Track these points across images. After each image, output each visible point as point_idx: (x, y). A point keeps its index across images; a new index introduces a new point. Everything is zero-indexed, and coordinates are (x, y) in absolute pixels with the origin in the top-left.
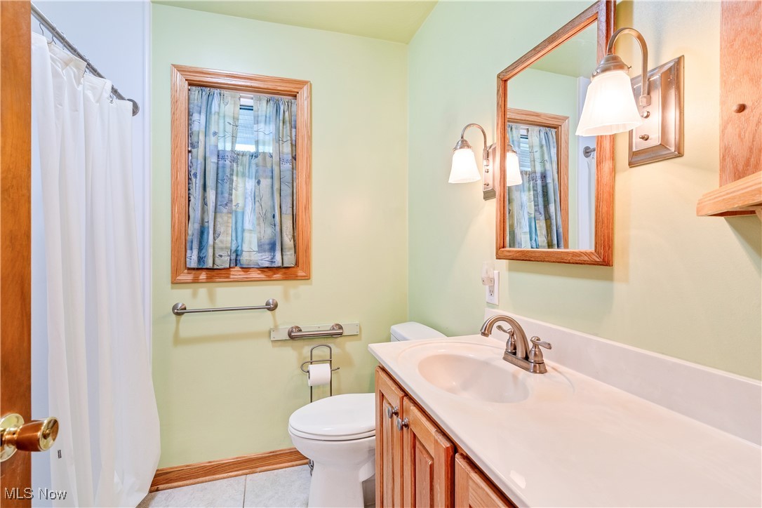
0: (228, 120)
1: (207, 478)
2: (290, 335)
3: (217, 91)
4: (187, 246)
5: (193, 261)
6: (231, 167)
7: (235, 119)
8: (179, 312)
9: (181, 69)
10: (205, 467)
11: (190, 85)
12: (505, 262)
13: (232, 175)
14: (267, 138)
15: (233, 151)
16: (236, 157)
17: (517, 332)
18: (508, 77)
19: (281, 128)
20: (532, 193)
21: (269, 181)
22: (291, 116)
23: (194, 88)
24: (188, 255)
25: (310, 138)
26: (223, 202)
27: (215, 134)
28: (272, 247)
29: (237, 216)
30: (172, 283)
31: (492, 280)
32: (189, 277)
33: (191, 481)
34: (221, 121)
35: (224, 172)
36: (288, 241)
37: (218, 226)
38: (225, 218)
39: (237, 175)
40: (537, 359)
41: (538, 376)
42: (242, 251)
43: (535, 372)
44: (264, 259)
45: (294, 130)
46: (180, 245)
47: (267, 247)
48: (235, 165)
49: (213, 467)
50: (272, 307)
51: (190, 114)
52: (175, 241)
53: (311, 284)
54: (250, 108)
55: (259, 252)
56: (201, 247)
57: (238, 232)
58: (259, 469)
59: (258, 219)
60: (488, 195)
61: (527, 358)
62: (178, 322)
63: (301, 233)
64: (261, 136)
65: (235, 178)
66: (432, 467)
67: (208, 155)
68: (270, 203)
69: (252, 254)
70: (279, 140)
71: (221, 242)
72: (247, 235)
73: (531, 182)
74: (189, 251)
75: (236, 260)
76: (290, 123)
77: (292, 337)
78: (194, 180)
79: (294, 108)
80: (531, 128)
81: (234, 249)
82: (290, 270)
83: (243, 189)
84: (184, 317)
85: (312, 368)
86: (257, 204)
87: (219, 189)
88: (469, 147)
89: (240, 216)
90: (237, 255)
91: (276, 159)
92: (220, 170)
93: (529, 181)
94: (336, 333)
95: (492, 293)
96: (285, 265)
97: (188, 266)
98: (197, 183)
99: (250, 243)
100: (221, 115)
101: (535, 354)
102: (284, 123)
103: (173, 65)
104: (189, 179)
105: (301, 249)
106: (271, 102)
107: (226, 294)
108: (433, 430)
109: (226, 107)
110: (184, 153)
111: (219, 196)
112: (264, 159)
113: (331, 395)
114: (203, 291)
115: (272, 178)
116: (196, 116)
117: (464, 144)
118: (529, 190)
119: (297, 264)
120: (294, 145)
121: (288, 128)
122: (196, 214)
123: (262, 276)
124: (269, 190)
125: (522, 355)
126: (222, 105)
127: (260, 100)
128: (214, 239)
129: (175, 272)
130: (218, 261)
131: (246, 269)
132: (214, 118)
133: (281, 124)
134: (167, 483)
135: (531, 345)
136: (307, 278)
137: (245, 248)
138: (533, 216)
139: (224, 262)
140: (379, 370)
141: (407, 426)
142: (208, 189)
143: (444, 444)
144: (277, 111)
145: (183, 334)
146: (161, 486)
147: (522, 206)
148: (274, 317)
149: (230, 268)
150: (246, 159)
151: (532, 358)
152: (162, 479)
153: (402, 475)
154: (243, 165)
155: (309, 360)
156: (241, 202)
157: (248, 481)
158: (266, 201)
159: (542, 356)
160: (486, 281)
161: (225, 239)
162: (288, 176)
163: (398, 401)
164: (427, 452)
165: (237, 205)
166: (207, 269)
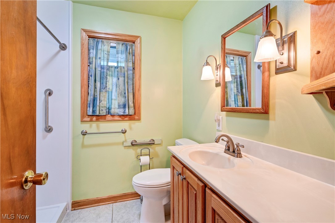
0: (105, 52)
1: (96, 205)
2: (132, 144)
3: (100, 40)
4: (88, 106)
5: (90, 113)
7: (108, 52)
8: (84, 134)
9: (85, 31)
10: (95, 200)
11: (89, 37)
12: (224, 113)
13: (107, 76)
14: (122, 60)
15: (107, 65)
16: (109, 68)
17: (230, 141)
18: (226, 36)
19: (128, 56)
20: (235, 84)
22: (132, 51)
23: (90, 39)
25: (140, 60)
26: (104, 87)
27: (100, 58)
28: (124, 106)
29: (109, 93)
30: (81, 121)
31: (219, 120)
32: (89, 119)
33: (89, 206)
34: (102, 53)
35: (104, 74)
36: (131, 104)
37: (101, 97)
38: (104, 94)
39: (109, 76)
40: (238, 152)
41: (239, 159)
42: (111, 108)
43: (237, 157)
44: (121, 112)
45: (133, 57)
46: (84, 105)
47: (122, 106)
48: (108, 72)
49: (99, 200)
50: (124, 132)
51: (89, 50)
53: (141, 122)
54: (115, 47)
55: (118, 108)
56: (94, 106)
57: (110, 100)
58: (118, 201)
59: (118, 94)
60: (217, 85)
61: (234, 152)
62: (83, 138)
63: (136, 100)
64: (119, 59)
65: (108, 77)
66: (196, 194)
67: (97, 67)
68: (123, 88)
69: (115, 109)
70: (127, 61)
71: (102, 104)
72: (113, 101)
73: (235, 80)
74: (88, 108)
75: (109, 112)
76: (132, 54)
77: (133, 145)
78: (91, 78)
79: (134, 48)
80: (235, 56)
81: (108, 107)
82: (132, 116)
83: (112, 81)
84: (86, 136)
85: (141, 158)
86: (118, 88)
87: (102, 82)
88: (209, 65)
90: (109, 110)
91: (126, 69)
92: (102, 74)
93: (234, 79)
94: (152, 143)
95: (219, 125)
96: (130, 114)
97: (88, 114)
98: (92, 79)
99: (115, 104)
100: (102, 50)
101: (237, 150)
103: (82, 29)
104: (89, 77)
105: (137, 107)
106: (124, 45)
107: (104, 126)
108: (196, 179)
109: (104, 47)
110: (86, 66)
111: (102, 84)
112: (121, 69)
113: (150, 169)
114: (94, 125)
115: (124, 77)
116: (91, 51)
117: (207, 64)
118: (234, 83)
119: (135, 114)
120: (134, 63)
121: (131, 56)
122: (91, 92)
123: (120, 119)
124: (123, 82)
125: (232, 150)
126: (103, 46)
127: (119, 44)
128: (100, 103)
129: (82, 117)
130: (101, 112)
131: (113, 116)
132: (99, 52)
133: (128, 54)
134: (79, 207)
135: (235, 146)
136: (139, 119)
137: (113, 107)
138: (236, 94)
139: (104, 113)
140: (173, 157)
141: (185, 179)
142: (97, 82)
143: (201, 184)
144: (126, 49)
145: (86, 143)
146: (76, 208)
147: (231, 90)
148: (125, 136)
149: (106, 115)
150: (113, 69)
151: (236, 151)
152: (77, 205)
153: (183, 199)
154: (112, 72)
155: (140, 154)
156: (111, 87)
157: (114, 206)
158: (122, 87)
159: (240, 151)
160: (216, 121)
161: (104, 103)
162: (131, 76)
163: (181, 169)
164: (194, 188)
165: (109, 88)
166: (96, 115)
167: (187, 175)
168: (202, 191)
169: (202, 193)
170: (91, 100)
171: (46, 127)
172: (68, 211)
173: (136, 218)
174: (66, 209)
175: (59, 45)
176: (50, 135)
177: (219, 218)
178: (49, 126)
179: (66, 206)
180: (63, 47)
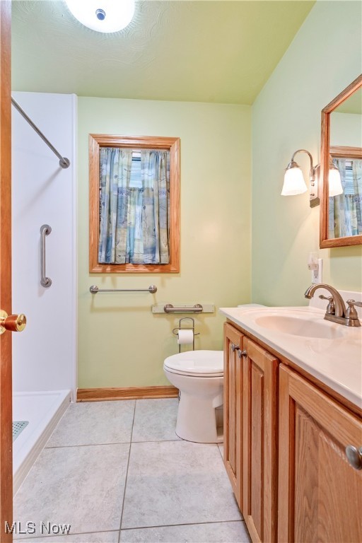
0: (124, 167)
1: (111, 398)
2: (165, 309)
3: (117, 149)
4: (98, 250)
5: (102, 260)
6: (127, 198)
7: (129, 167)
8: (94, 291)
9: (95, 136)
10: (110, 391)
11: (101, 146)
12: (327, 251)
13: (127, 203)
14: (150, 178)
15: (128, 188)
16: (130, 191)
17: (336, 297)
18: (330, 109)
19: (159, 171)
20: (355, 211)
21: (151, 206)
22: (166, 162)
23: (103, 148)
24: (99, 254)
25: (179, 177)
26: (122, 221)
27: (116, 177)
28: (153, 251)
29: (131, 230)
30: (90, 273)
31: (316, 266)
32: (99, 269)
33: (102, 399)
34: (120, 169)
35: (122, 201)
36: (164, 246)
37: (118, 236)
38: (123, 231)
39: (130, 204)
40: (352, 316)
41: (353, 328)
42: (133, 253)
43: (350, 325)
44: (148, 259)
45: (168, 172)
46: (94, 250)
47: (150, 250)
48: (129, 197)
49: (115, 391)
50: (153, 291)
51: (100, 165)
52: (91, 246)
53: (180, 276)
54: (138, 160)
55: (144, 253)
56: (107, 250)
57: (131, 241)
58: (144, 397)
59: (144, 232)
60: (314, 203)
61: (344, 316)
62: (93, 297)
63: (173, 241)
64: (146, 177)
65: (129, 205)
66: (263, 378)
67: (111, 190)
68: (152, 221)
69: (140, 255)
70: (158, 179)
71: (120, 246)
72: (136, 242)
73: (355, 203)
74: (100, 253)
75: (130, 259)
76: (166, 167)
77: (167, 312)
78: (103, 207)
79: (168, 157)
80: (354, 160)
81: (128, 252)
82: (166, 266)
83: (134, 212)
84: (96, 295)
85: (180, 332)
86: (143, 222)
87: (119, 213)
88: (297, 166)
89: (132, 230)
90: (130, 256)
91: (156, 191)
92: (119, 201)
93: (353, 202)
94: (198, 311)
95: (316, 276)
96: (162, 262)
97: (99, 262)
98: (105, 208)
99: (139, 247)
100: (120, 164)
101: (351, 313)
102: (161, 167)
103: (91, 135)
104: (100, 207)
105: (173, 252)
106: (153, 154)
107: (123, 281)
109: (123, 159)
110: (97, 190)
111: (119, 217)
112: (148, 192)
113: (194, 350)
114: (108, 278)
115: (153, 204)
116: (104, 166)
117: (294, 165)
118: (353, 209)
119: (170, 262)
120: (168, 183)
121: (164, 171)
122: (104, 228)
123: (147, 270)
124: (151, 212)
125: (340, 314)
126: (121, 158)
127: (145, 153)
128: (116, 245)
129: (92, 266)
130: (118, 259)
131: (136, 265)
132: (115, 167)
133: (159, 168)
134: (87, 398)
135: (347, 306)
136: (177, 272)
137: (136, 251)
138: (356, 229)
139: (121, 260)
140: (227, 325)
141: (245, 355)
142: (111, 213)
143: (271, 359)
144: (157, 160)
145: (96, 305)
146: (83, 400)
147: (346, 221)
148: (154, 297)
149: (125, 264)
150: (136, 193)
151: (348, 316)
152: (84, 395)
153: (242, 391)
154: (135, 198)
155: (178, 327)
156: (132, 221)
157: (137, 403)
158: (150, 220)
159: (356, 314)
160: (311, 266)
161: (123, 245)
162: (164, 203)
163: (239, 340)
164: (260, 369)
165: (130, 223)
166: (111, 264)
167: (249, 349)
168: (273, 370)
169: (273, 374)
170: (104, 240)
171: (42, 279)
172: (72, 402)
173: (171, 425)
174: (69, 399)
175: (59, 160)
176: (48, 291)
177: (302, 415)
178: (47, 278)
179: (69, 394)
180: (65, 164)
